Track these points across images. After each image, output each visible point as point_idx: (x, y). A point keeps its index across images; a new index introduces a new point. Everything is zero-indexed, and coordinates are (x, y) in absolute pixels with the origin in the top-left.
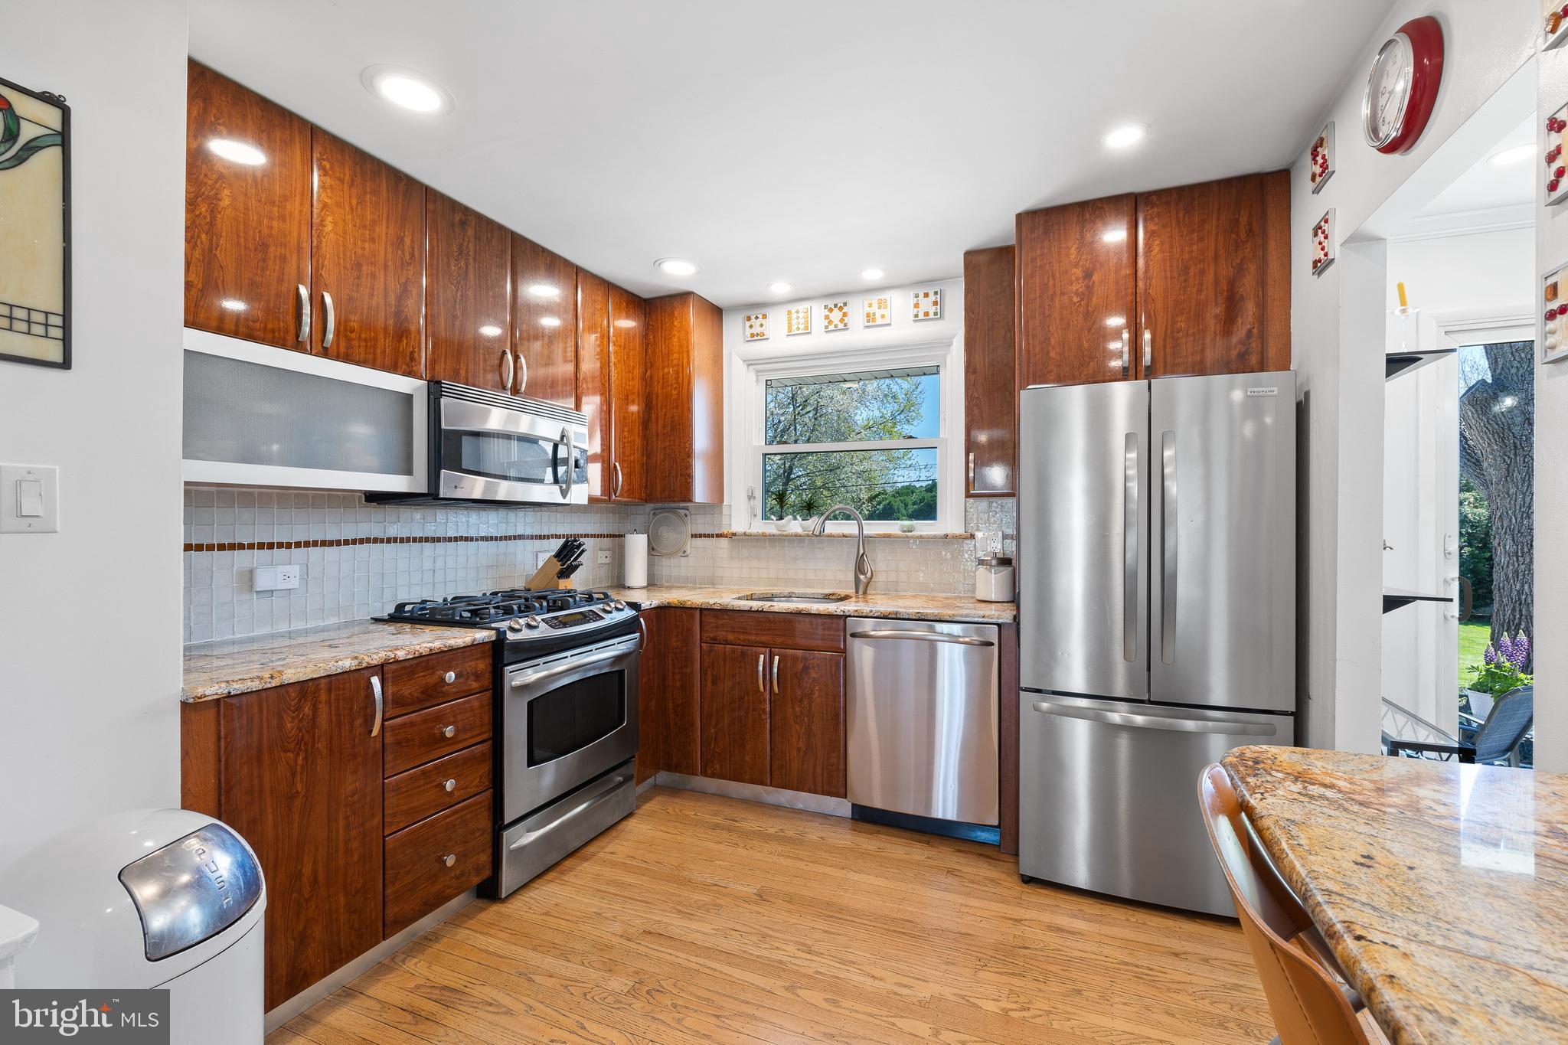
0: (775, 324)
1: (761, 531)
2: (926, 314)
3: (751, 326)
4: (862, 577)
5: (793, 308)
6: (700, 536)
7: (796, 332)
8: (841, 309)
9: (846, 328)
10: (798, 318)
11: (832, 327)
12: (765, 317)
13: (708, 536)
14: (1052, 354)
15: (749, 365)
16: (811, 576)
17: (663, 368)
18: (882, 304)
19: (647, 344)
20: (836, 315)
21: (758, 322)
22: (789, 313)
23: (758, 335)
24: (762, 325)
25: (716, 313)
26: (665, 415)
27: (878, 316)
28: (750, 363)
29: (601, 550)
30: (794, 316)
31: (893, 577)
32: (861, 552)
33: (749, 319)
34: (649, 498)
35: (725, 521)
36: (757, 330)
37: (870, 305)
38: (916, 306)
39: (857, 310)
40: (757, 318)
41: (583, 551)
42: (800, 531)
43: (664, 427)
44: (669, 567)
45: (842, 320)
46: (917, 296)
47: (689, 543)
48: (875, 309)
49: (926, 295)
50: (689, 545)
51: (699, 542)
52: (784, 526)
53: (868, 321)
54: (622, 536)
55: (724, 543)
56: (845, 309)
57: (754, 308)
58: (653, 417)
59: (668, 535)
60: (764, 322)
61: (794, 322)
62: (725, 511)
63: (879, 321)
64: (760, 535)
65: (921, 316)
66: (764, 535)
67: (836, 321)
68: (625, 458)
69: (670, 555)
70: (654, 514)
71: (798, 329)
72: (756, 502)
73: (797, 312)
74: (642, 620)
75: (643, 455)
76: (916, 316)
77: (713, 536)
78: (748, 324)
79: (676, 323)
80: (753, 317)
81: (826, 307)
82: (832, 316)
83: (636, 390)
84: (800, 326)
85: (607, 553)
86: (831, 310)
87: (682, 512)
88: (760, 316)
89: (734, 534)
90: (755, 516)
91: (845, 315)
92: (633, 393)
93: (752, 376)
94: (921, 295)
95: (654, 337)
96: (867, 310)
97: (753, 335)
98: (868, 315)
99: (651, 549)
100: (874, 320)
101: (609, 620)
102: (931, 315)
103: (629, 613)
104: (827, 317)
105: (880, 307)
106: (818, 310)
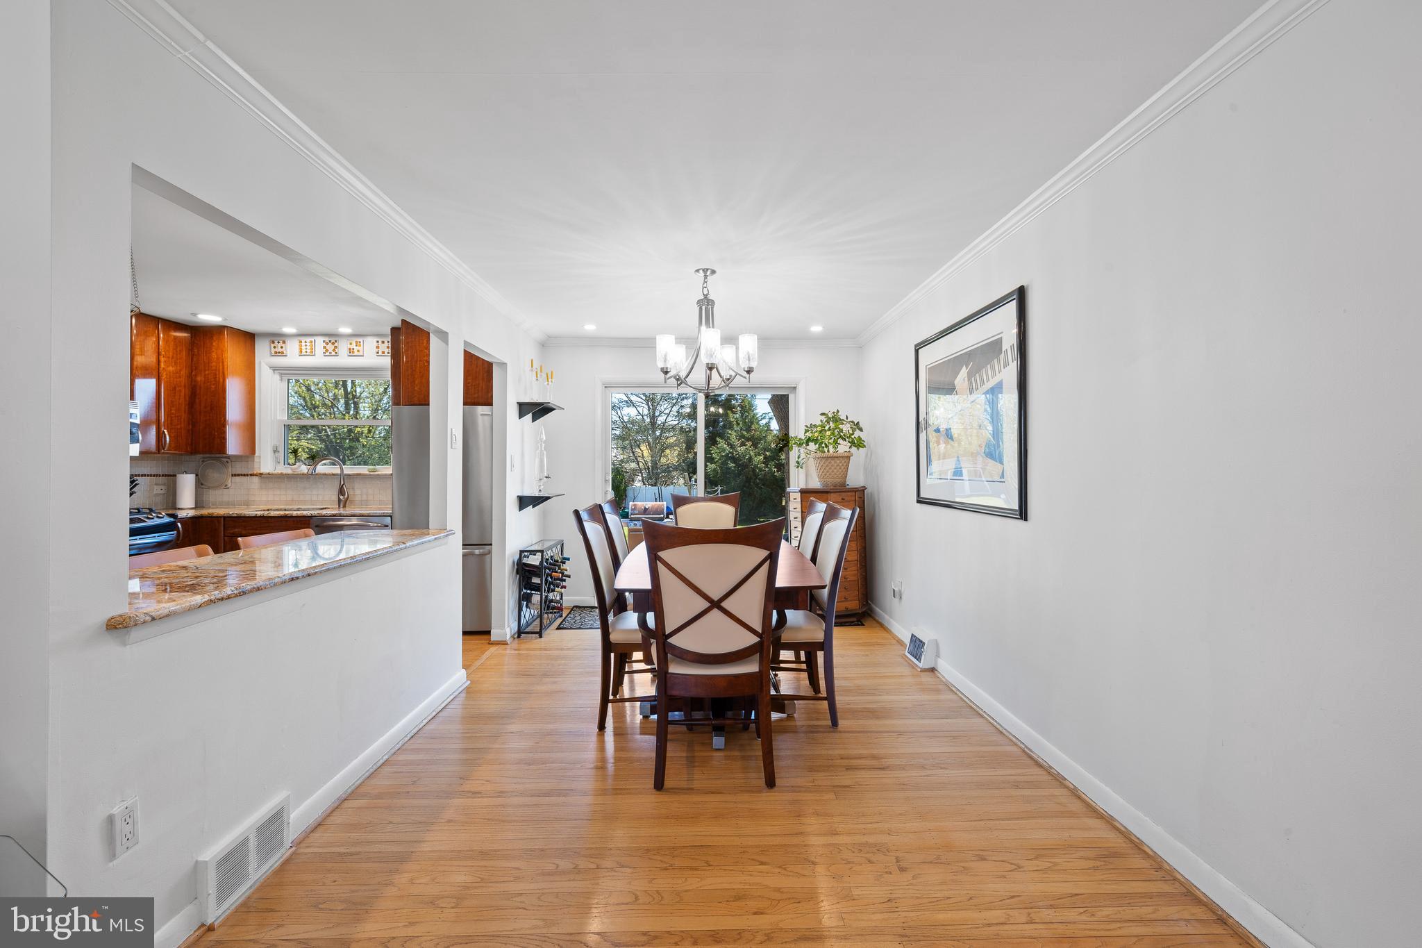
0: (292, 347)
1: (280, 472)
2: (383, 352)
3: (275, 347)
4: (342, 497)
5: (303, 339)
6: (238, 475)
7: (305, 354)
8: (333, 344)
9: (336, 355)
10: (306, 345)
11: (328, 354)
12: (284, 342)
13: (244, 475)
14: (416, 389)
15: (274, 370)
16: (314, 498)
17: (205, 371)
18: (358, 344)
19: (193, 355)
20: (330, 347)
21: (279, 345)
22: (301, 342)
23: (279, 353)
24: (282, 347)
25: (248, 338)
26: (206, 399)
27: (355, 350)
28: (275, 369)
29: (156, 484)
30: (303, 344)
31: (364, 497)
32: (342, 483)
33: (273, 342)
34: (194, 451)
35: (256, 466)
36: (279, 350)
37: (351, 344)
38: (378, 347)
39: (343, 347)
40: (279, 342)
41: (136, 485)
42: (306, 471)
43: (205, 407)
44: (213, 496)
45: (334, 350)
46: (378, 342)
47: (230, 479)
48: (354, 346)
49: (383, 342)
50: (229, 481)
51: (238, 479)
52: (297, 468)
53: (350, 352)
54: (176, 476)
55: (256, 479)
56: (336, 344)
57: (276, 338)
58: (197, 401)
59: (213, 475)
60: (283, 345)
61: (304, 348)
62: (256, 460)
63: (356, 353)
64: (279, 474)
65: (380, 353)
66: (282, 474)
67: (331, 350)
68: (173, 427)
69: (215, 488)
70: (203, 461)
71: (306, 352)
72: (280, 454)
73: (306, 342)
74: (179, 524)
75: (189, 424)
76: (378, 353)
77: (247, 475)
78: (273, 345)
79: (214, 344)
80: (276, 342)
81: (324, 341)
82: (328, 347)
83: (183, 384)
84: (307, 350)
85: (163, 487)
86: (327, 344)
87: (225, 460)
88: (281, 342)
89: (261, 474)
90: (279, 463)
91: (336, 347)
92: (181, 386)
93: (277, 377)
94: (380, 343)
95: (198, 351)
96: (349, 346)
97: (276, 352)
98: (350, 349)
99: (200, 485)
100: (353, 352)
101: (150, 523)
102: (386, 354)
103: (167, 520)
104: (325, 347)
105: (356, 345)
106: (320, 341)
